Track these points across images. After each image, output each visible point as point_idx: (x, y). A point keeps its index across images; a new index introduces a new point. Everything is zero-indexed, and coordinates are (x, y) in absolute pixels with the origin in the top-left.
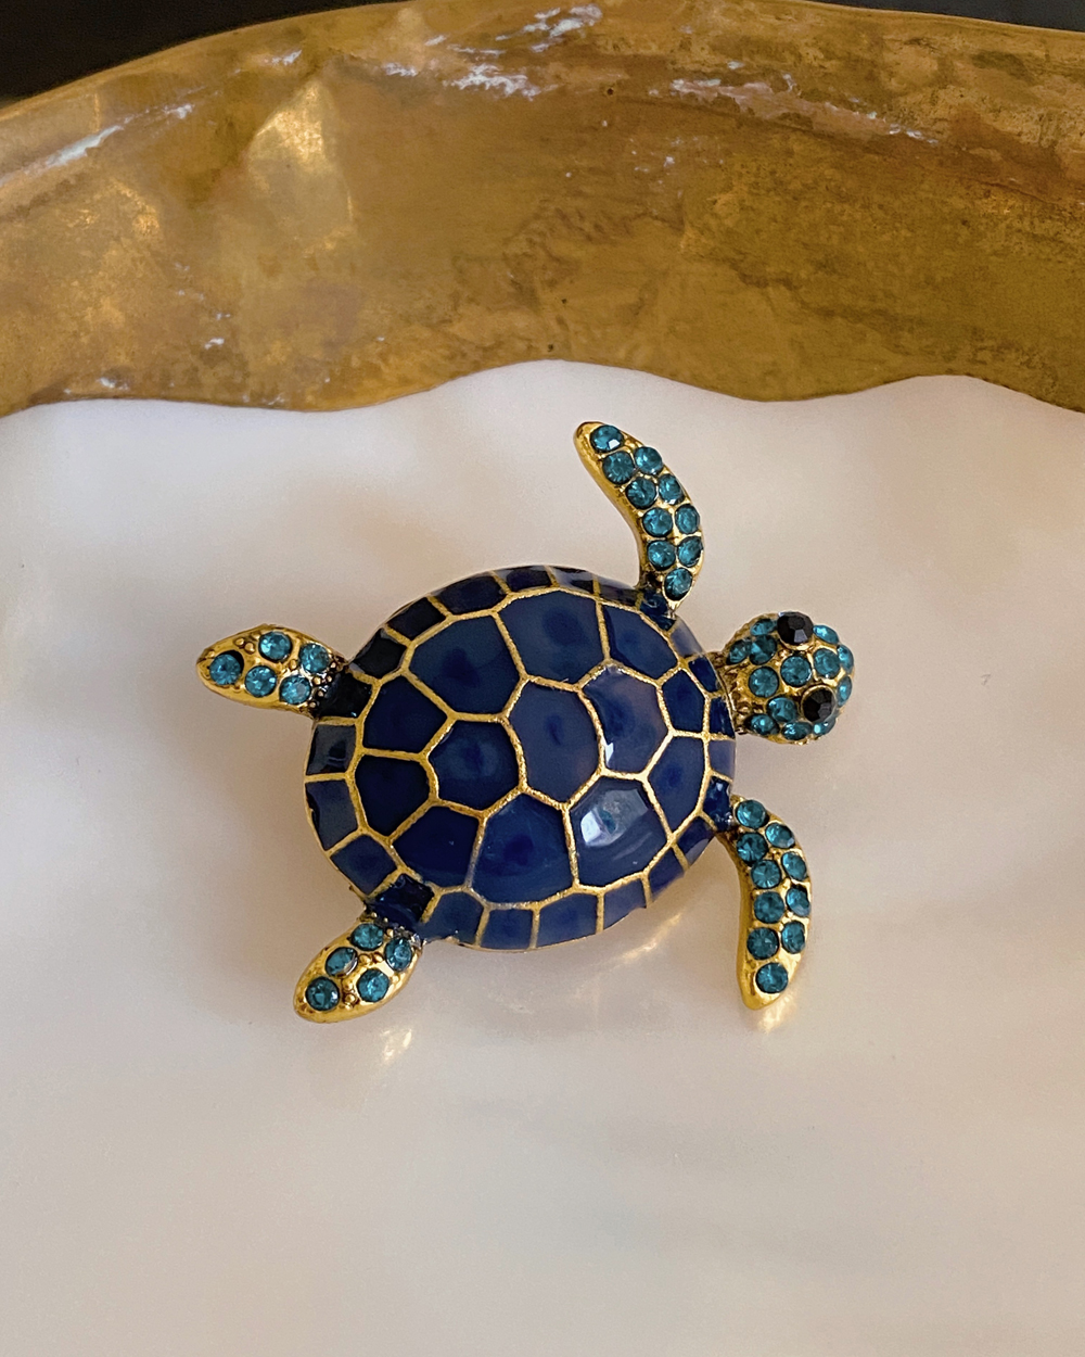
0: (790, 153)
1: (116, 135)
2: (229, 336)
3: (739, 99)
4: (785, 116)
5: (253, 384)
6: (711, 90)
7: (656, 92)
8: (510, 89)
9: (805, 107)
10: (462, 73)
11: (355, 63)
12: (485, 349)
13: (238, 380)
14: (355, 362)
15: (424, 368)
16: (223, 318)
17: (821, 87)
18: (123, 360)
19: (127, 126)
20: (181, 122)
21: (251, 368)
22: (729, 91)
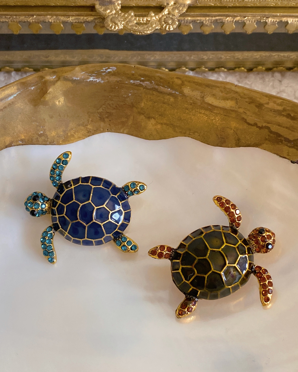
0: (153, 94)
1: (19, 93)
2: (44, 131)
3: (143, 84)
4: (153, 88)
5: (49, 140)
6: (138, 82)
7: (127, 82)
8: (98, 81)
9: (156, 87)
10: (88, 78)
11: (67, 78)
12: (95, 130)
13: (46, 140)
14: (69, 134)
15: (83, 135)
16: (42, 127)
17: (159, 83)
18: (23, 137)
19: (21, 92)
20: (32, 90)
21: (49, 137)
22: (141, 83)
